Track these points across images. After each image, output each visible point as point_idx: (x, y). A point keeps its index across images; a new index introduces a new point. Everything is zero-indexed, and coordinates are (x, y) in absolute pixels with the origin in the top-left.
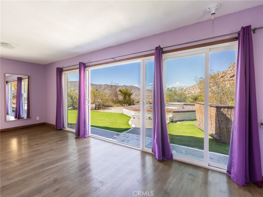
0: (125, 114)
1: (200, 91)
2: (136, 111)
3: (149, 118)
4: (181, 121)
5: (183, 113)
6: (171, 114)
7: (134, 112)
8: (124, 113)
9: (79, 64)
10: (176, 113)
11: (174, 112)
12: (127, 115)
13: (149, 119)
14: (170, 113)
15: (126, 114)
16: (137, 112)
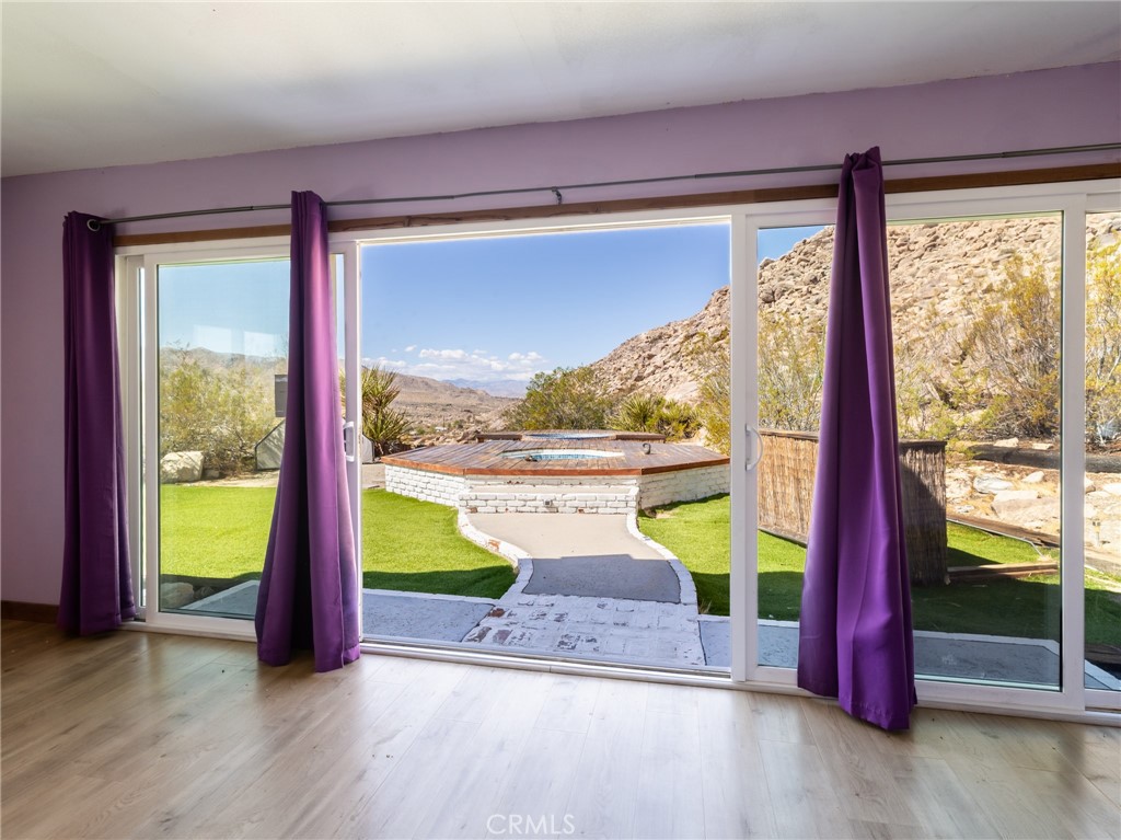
0: (397, 491)
1: (620, 387)
2: (475, 476)
3: (547, 503)
4: (670, 509)
5: (670, 475)
6: (635, 481)
7: (462, 480)
8: (389, 489)
9: (288, 200)
10: (649, 477)
11: (646, 472)
12: (413, 495)
13: (545, 509)
14: (630, 476)
15: (405, 493)
16: (480, 479)
